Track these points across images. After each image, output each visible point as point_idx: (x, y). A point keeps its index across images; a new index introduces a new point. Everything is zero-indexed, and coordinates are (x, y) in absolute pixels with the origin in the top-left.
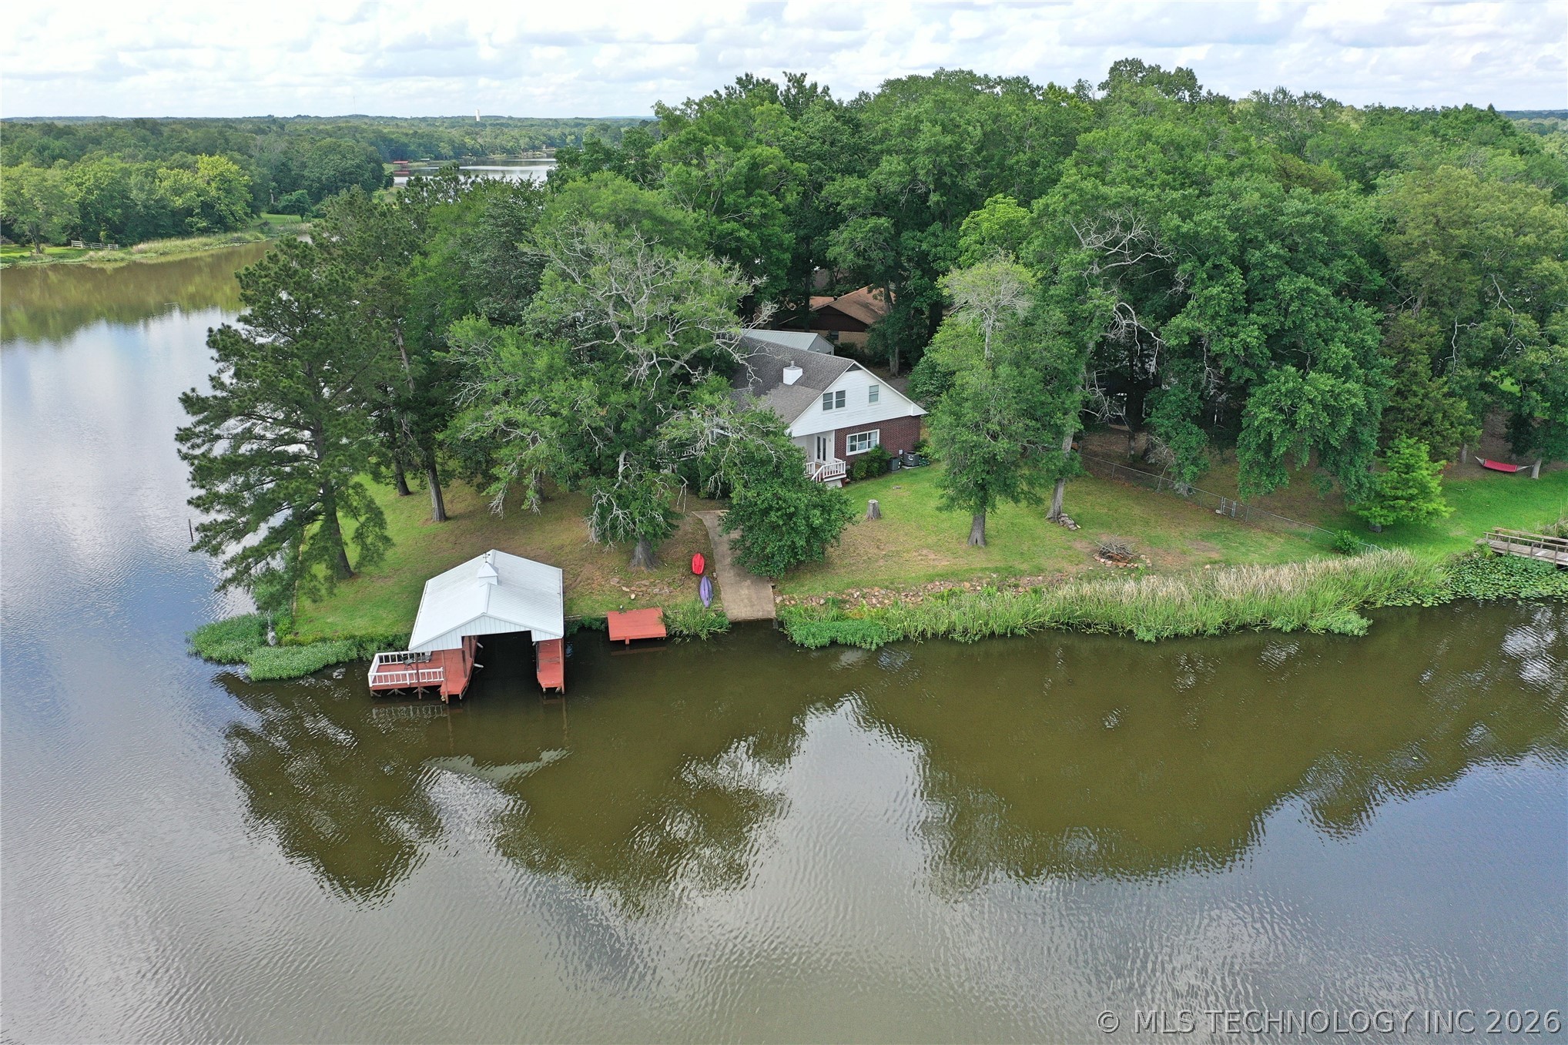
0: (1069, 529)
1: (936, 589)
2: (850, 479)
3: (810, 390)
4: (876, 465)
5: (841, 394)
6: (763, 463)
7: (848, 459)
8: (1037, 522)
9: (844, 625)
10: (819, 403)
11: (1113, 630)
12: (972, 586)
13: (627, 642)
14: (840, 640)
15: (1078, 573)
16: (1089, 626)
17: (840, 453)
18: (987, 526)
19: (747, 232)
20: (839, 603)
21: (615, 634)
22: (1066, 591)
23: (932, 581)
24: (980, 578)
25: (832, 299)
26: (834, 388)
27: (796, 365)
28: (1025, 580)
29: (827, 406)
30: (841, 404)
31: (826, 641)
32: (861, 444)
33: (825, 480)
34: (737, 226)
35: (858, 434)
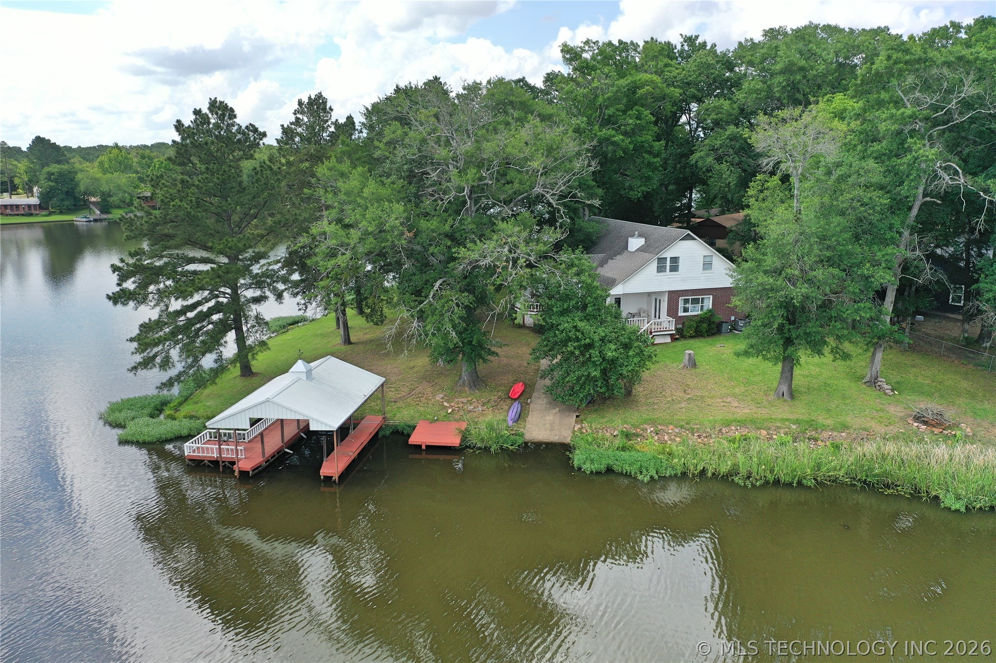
0: (886, 394)
1: (731, 434)
2: (680, 335)
3: (647, 254)
4: (705, 325)
5: (675, 260)
6: (567, 298)
7: (679, 319)
8: (852, 384)
9: (625, 455)
10: (654, 265)
11: (916, 494)
12: (768, 434)
13: (424, 447)
14: (615, 468)
15: (886, 434)
16: (888, 486)
17: (672, 313)
18: (795, 382)
19: (621, 137)
20: (628, 436)
21: (414, 440)
22: (869, 448)
23: (728, 425)
24: (779, 428)
26: (668, 254)
27: (640, 235)
28: (825, 435)
29: (661, 269)
30: (674, 268)
31: (603, 468)
32: (694, 307)
33: (653, 334)
34: (614, 132)
35: (690, 298)
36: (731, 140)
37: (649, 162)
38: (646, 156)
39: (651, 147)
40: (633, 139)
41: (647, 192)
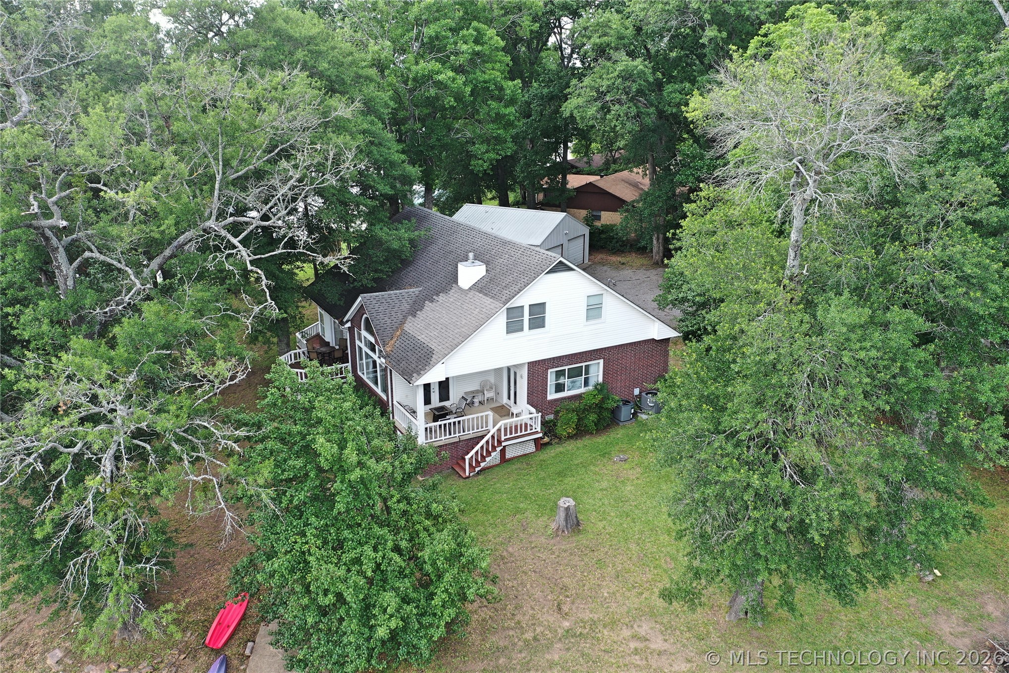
2: (548, 438)
3: (487, 301)
4: (593, 416)
5: (539, 308)
7: (548, 407)
10: (500, 321)
17: (536, 398)
19: (451, 74)
25: (599, 177)
26: (525, 299)
27: (476, 258)
29: (513, 327)
30: (538, 323)
32: (573, 382)
33: (504, 444)
34: (438, 66)
35: (566, 368)
36: (625, 79)
37: (497, 114)
38: (493, 104)
39: (501, 89)
40: (472, 76)
41: (497, 160)
